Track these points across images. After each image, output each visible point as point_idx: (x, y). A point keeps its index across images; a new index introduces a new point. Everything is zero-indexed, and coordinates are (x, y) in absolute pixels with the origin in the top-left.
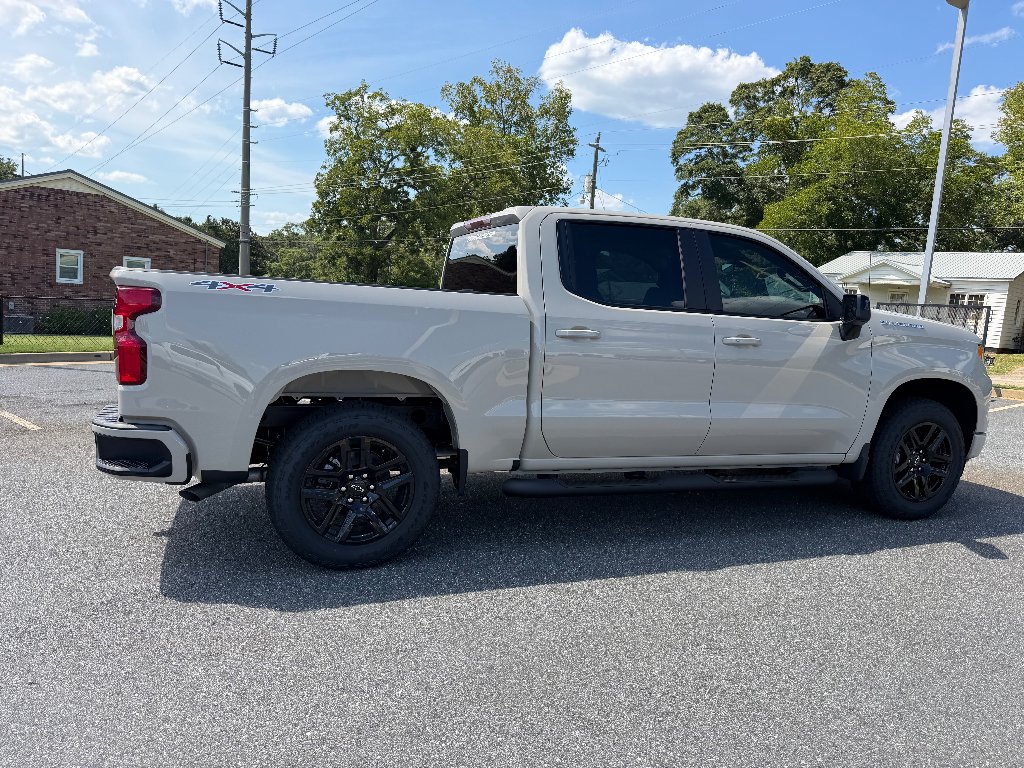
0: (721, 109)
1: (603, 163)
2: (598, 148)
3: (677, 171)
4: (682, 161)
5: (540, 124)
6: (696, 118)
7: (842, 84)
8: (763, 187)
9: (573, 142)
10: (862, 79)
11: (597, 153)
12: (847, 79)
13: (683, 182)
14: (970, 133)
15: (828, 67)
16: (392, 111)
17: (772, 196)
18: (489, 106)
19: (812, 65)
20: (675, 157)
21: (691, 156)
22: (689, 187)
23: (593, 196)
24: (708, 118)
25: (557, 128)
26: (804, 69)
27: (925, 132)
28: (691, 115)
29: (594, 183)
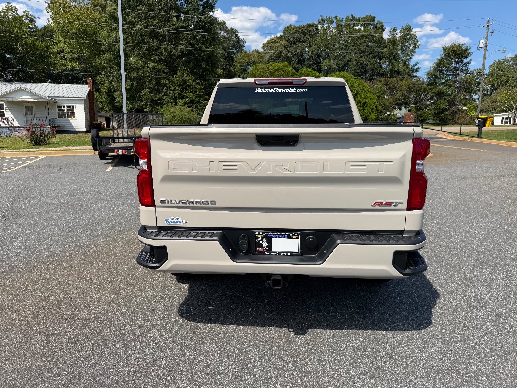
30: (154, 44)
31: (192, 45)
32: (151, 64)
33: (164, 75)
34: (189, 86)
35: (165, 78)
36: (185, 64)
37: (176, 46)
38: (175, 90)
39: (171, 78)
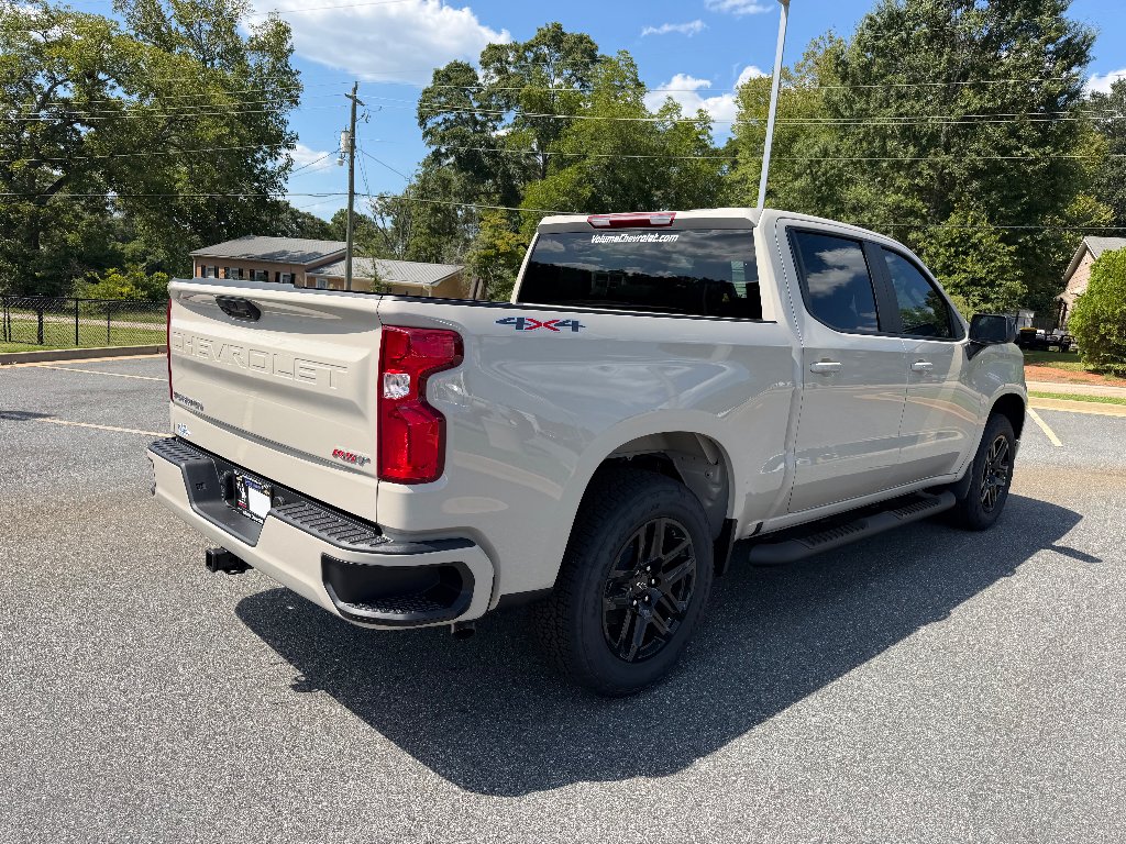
0: (468, 69)
1: (364, 119)
2: (356, 101)
3: (425, 135)
4: (430, 125)
5: (252, 60)
6: (442, 77)
7: (594, 60)
8: (518, 163)
9: (298, 88)
10: (614, 56)
11: (354, 105)
12: (598, 54)
13: (434, 148)
14: (712, 125)
15: (581, 39)
16: (52, 20)
17: (529, 173)
18: (182, 29)
19: (563, 34)
20: (423, 120)
21: (440, 119)
22: (442, 154)
23: (352, 157)
24: (455, 77)
25: (274, 67)
26: (556, 37)
27: (675, 118)
28: (437, 72)
29: (353, 141)
30: (907, 154)
31: (1005, 151)
32: (892, 199)
33: (917, 222)
34: (975, 247)
35: (918, 229)
36: (976, 195)
37: (960, 155)
38: (937, 254)
39: (932, 228)
